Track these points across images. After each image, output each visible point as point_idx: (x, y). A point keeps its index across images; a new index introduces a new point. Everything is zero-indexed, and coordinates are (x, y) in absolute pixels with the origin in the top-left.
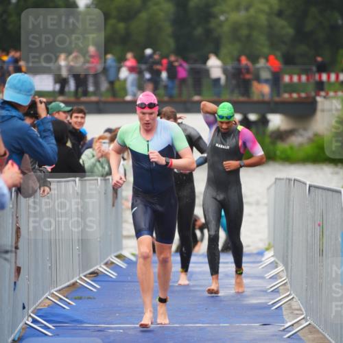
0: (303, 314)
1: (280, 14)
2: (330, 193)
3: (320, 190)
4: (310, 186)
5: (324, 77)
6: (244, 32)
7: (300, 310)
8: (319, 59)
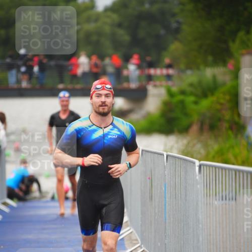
0: (139, 243)
1: (120, 25)
2: (156, 155)
3: (149, 154)
4: (142, 151)
5: (152, 71)
6: (94, 38)
7: (137, 240)
8: (148, 59)
